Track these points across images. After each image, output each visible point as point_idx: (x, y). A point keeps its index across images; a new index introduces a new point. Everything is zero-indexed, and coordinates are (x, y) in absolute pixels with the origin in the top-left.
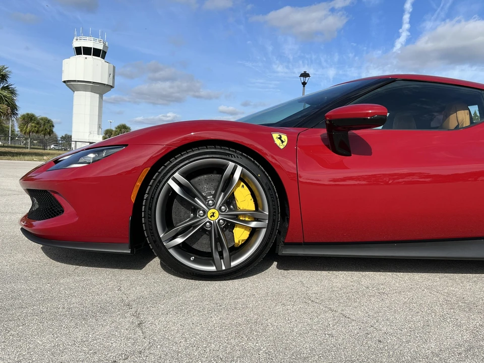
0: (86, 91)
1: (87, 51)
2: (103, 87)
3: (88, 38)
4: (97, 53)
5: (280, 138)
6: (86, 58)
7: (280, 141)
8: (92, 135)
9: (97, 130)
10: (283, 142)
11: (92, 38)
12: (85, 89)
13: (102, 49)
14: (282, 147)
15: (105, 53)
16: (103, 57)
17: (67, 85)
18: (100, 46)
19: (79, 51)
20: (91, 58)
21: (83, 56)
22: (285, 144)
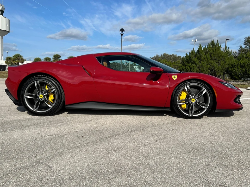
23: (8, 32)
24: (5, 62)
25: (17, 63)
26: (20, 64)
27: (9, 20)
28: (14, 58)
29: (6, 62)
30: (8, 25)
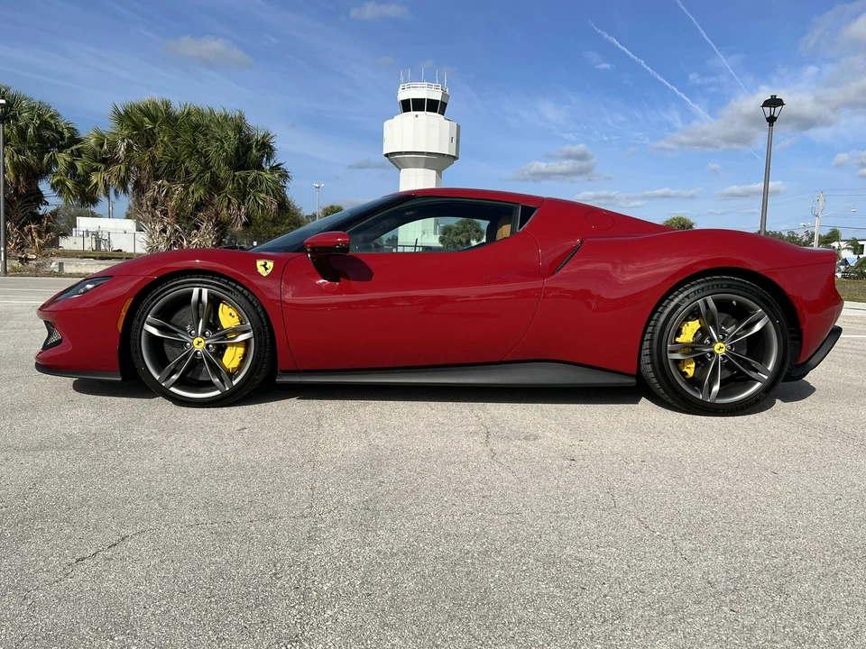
0: (416, 166)
1: (418, 105)
2: (442, 158)
3: (419, 84)
4: (433, 106)
5: (264, 266)
6: (417, 116)
7: (263, 268)
8: (426, 235)
9: (433, 228)
10: (266, 269)
11: (425, 84)
12: (416, 164)
13: (439, 99)
14: (265, 275)
15: (444, 105)
16: (442, 113)
17: (391, 160)
18: (437, 96)
19: (406, 106)
20: (424, 116)
21: (413, 113)
22: (269, 271)
23: (455, 158)
24: (440, 238)
25: (464, 240)
26: (474, 243)
27: (458, 127)
28: (457, 228)
29: (442, 240)
30: (454, 140)
